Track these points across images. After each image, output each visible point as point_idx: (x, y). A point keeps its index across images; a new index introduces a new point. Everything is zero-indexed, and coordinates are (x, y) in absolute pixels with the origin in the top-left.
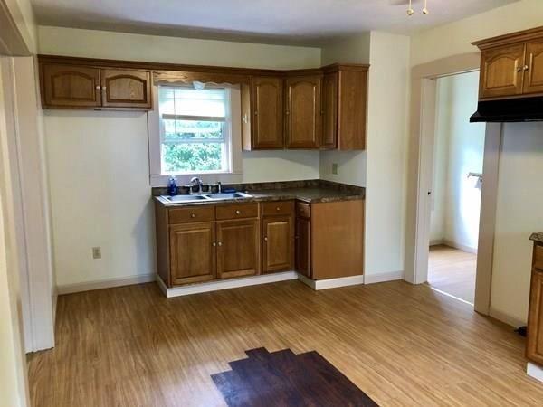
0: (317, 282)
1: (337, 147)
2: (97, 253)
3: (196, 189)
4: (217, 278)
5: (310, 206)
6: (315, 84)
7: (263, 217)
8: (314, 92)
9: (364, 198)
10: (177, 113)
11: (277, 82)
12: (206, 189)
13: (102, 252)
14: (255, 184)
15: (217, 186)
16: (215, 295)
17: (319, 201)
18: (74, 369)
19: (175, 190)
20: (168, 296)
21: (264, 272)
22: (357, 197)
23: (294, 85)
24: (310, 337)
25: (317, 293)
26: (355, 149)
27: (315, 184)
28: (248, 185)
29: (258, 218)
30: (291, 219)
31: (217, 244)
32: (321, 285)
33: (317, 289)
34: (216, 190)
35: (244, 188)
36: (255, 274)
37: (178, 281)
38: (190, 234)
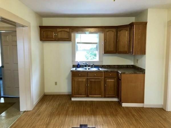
0: (123, 104)
1: (133, 53)
2: (56, 83)
3: (86, 66)
4: (88, 96)
5: (121, 75)
6: (127, 30)
7: (105, 77)
8: (127, 33)
9: (144, 73)
10: (81, 42)
11: (114, 30)
12: (89, 66)
13: (58, 84)
14: (107, 65)
15: (93, 65)
16: (86, 102)
17: (124, 73)
18: (31, 118)
19: (79, 66)
20: (72, 100)
21: (105, 97)
22: (141, 73)
23: (120, 31)
24: (106, 125)
25: (122, 108)
26: (140, 54)
27: (131, 66)
28: (105, 65)
29: (103, 77)
30: (116, 79)
31: (88, 85)
32: (124, 105)
33: (123, 106)
34: (92, 67)
35: (103, 67)
36: (102, 97)
37: (75, 96)
38: (79, 81)
